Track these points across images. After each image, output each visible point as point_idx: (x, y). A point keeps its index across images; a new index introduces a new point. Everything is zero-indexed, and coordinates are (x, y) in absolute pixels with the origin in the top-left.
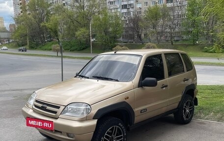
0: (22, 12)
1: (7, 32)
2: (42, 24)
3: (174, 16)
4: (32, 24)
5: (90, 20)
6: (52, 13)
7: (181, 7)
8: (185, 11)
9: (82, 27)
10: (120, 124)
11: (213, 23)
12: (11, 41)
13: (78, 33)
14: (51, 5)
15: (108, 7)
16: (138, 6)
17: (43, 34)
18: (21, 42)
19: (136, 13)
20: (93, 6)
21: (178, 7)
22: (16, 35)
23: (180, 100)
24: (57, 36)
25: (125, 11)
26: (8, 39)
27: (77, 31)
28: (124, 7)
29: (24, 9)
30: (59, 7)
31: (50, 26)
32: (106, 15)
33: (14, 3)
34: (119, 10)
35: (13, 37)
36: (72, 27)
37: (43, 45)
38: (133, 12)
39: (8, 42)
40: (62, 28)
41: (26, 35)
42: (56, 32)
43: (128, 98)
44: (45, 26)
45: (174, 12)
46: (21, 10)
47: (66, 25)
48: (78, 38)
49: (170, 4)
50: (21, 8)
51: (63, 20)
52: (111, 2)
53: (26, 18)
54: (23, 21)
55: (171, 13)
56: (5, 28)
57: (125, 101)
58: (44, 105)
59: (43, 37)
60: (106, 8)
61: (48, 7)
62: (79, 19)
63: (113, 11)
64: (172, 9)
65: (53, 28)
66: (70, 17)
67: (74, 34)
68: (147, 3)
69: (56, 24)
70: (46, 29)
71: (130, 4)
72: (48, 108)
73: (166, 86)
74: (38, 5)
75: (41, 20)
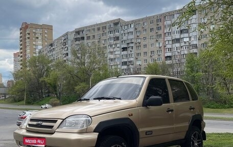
0: (21, 68)
1: (4, 87)
2: (41, 80)
3: (173, 72)
4: (31, 80)
5: (90, 76)
6: (52, 69)
7: (180, 64)
8: (184, 68)
9: (82, 82)
10: (123, 144)
11: (212, 79)
12: (7, 96)
13: (77, 88)
14: (51, 61)
15: (108, 63)
16: (138, 63)
17: (42, 89)
18: (18, 97)
19: (136, 69)
20: (93, 62)
21: (177, 64)
22: (13, 90)
23: (187, 130)
24: (56, 91)
25: (125, 67)
26: (5, 95)
27: (76, 85)
28: (125, 63)
29: (24, 65)
30: (60, 63)
31: (49, 81)
32: (106, 71)
33: (14, 60)
34: (119, 66)
35: (10, 92)
36: (72, 82)
37: (40, 101)
38: (133, 69)
39: (4, 98)
40: (61, 83)
41: (24, 90)
42: (55, 87)
43: (132, 115)
44: (44, 81)
45: (173, 69)
46: (21, 66)
47: (66, 80)
48: (78, 92)
49: (169, 61)
50: (21, 64)
51: (63, 75)
52: (111, 59)
53: (26, 73)
54: (21, 76)
55: (170, 70)
56: (2, 84)
57: (129, 117)
58: (39, 122)
59: (42, 92)
60: (106, 64)
61: (49, 63)
62: (79, 75)
63: (113, 67)
64: (171, 66)
65: (52, 83)
66: (70, 72)
67: (74, 89)
68: (146, 60)
69: (56, 80)
70: (45, 84)
71: (130, 61)
72: (44, 124)
73: (172, 111)
74: (39, 62)
75: (41, 76)
